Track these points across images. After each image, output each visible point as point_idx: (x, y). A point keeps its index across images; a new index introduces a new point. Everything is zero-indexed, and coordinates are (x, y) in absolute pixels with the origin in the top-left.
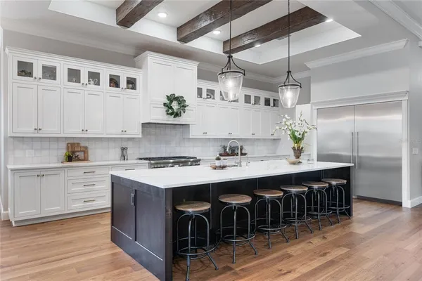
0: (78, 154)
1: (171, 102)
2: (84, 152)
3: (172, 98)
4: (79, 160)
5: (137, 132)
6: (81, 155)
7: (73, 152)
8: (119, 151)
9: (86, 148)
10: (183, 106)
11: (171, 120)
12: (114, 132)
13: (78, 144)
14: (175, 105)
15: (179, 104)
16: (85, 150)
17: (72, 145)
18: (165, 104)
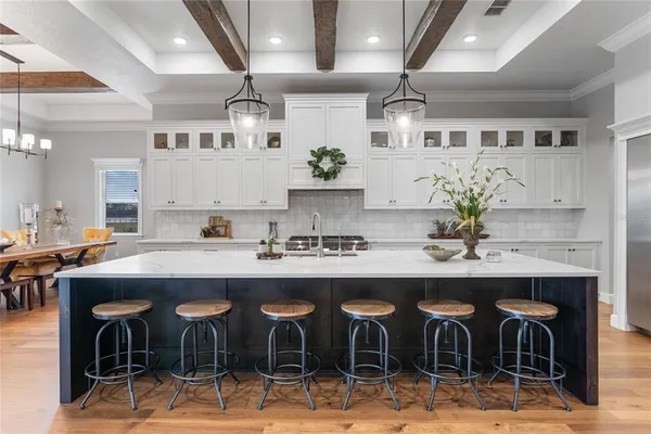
0: (218, 229)
1: (320, 158)
2: (226, 227)
3: (320, 154)
4: (219, 236)
5: (282, 202)
6: (222, 231)
7: (214, 228)
8: (267, 227)
9: (229, 222)
10: (339, 163)
11: (321, 184)
12: (252, 203)
13: (221, 218)
14: (327, 162)
15: (332, 160)
16: (227, 226)
17: (214, 218)
18: (310, 163)
